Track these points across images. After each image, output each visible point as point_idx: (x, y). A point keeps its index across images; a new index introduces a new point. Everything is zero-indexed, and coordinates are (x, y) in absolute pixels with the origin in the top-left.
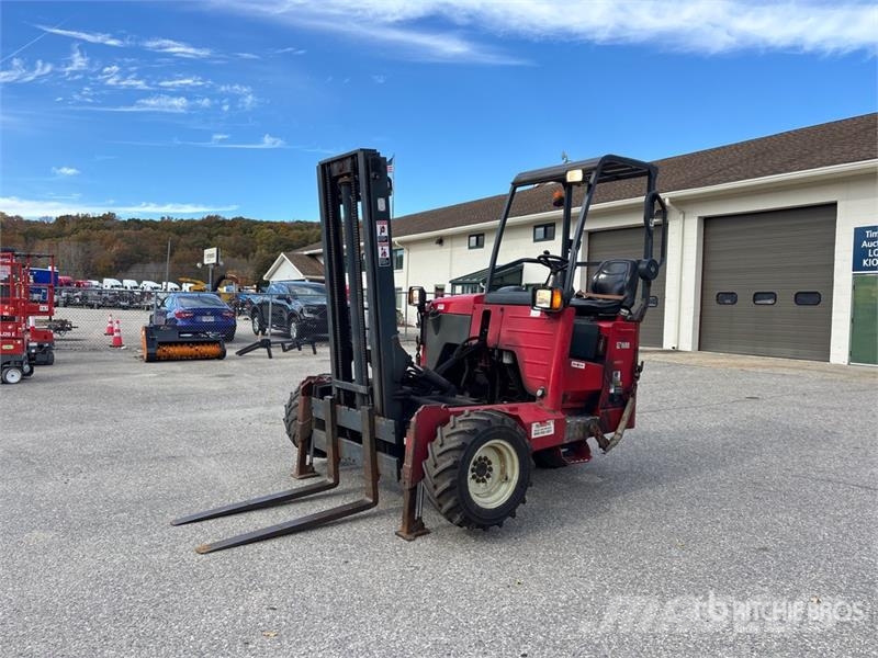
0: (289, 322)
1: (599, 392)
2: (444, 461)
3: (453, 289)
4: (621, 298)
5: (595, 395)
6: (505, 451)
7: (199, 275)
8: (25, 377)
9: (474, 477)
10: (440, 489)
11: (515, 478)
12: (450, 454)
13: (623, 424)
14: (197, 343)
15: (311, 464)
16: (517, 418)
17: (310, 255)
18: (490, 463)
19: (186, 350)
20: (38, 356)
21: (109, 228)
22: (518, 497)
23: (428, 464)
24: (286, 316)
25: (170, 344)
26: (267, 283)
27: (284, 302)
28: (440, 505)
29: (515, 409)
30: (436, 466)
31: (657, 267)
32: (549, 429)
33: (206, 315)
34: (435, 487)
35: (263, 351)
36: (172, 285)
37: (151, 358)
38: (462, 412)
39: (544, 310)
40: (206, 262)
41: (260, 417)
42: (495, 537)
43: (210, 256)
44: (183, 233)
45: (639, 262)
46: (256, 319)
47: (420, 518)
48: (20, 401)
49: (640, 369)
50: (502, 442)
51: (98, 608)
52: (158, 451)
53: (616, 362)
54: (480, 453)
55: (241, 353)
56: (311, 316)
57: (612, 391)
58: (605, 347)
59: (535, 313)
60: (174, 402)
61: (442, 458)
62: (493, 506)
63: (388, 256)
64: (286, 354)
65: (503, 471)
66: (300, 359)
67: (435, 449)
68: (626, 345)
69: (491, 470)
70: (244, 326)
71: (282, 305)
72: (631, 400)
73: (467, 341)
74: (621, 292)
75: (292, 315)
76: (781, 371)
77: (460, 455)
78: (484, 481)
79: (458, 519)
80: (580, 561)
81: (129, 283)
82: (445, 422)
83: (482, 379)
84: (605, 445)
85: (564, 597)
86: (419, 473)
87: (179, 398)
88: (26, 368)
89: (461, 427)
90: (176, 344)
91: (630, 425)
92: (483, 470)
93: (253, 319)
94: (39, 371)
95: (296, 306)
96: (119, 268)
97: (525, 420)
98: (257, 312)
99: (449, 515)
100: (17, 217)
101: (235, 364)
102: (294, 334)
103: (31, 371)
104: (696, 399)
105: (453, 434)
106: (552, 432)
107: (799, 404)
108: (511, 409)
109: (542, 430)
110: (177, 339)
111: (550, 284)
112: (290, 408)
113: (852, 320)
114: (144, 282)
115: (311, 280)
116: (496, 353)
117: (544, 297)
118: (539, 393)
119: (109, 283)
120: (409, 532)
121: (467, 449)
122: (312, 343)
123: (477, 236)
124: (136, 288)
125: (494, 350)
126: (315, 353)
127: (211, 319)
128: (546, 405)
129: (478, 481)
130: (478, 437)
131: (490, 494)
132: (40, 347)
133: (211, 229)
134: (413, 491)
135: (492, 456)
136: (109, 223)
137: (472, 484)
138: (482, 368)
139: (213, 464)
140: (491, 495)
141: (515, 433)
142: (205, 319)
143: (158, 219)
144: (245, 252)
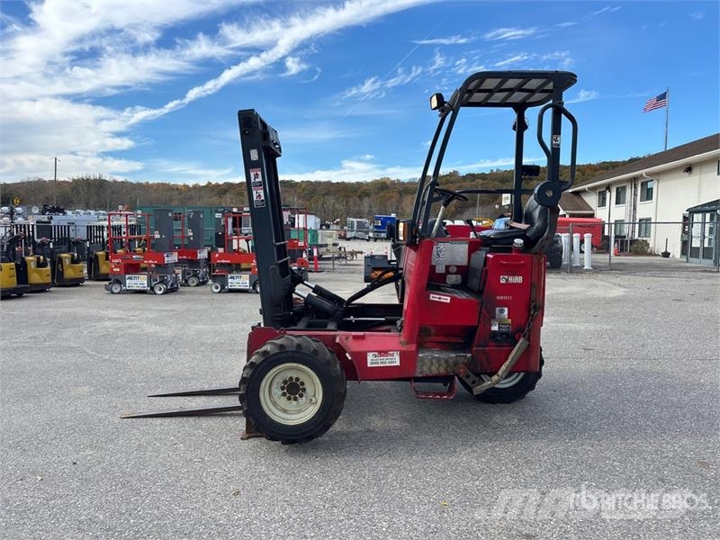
1: (475, 328)
4: (527, 227)
5: (470, 330)
9: (284, 395)
11: (319, 401)
13: (506, 365)
18: (302, 384)
21: (452, 183)
32: (391, 360)
40: (503, 204)
49: (535, 307)
53: (501, 298)
54: (291, 374)
57: (495, 328)
58: (482, 282)
69: (303, 390)
72: (521, 340)
78: (295, 399)
92: (295, 389)
100: (398, 180)
106: (396, 364)
109: (382, 360)
129: (289, 399)
131: (300, 412)
136: (453, 179)
143: (487, 172)
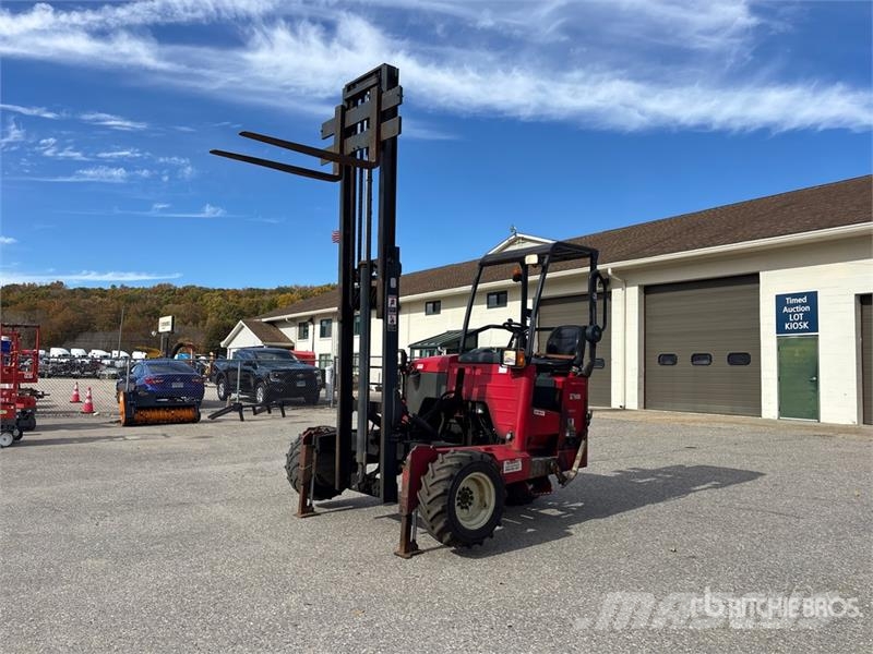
0: (256, 387)
1: (556, 436)
2: (435, 490)
3: (412, 353)
4: (573, 357)
5: (554, 438)
6: (483, 483)
7: (149, 344)
8: (16, 442)
9: (459, 504)
10: (433, 513)
11: (492, 505)
12: (442, 483)
13: (577, 462)
14: (173, 408)
15: (311, 504)
16: (492, 455)
17: (268, 323)
18: (471, 493)
19: (162, 414)
20: (22, 421)
22: (495, 519)
23: (422, 495)
24: (252, 381)
25: (148, 408)
26: (224, 351)
27: (250, 368)
28: (433, 528)
29: (490, 449)
30: (428, 494)
31: (600, 331)
32: (518, 466)
33: (175, 381)
34: (428, 512)
35: (236, 415)
36: (123, 354)
37: (130, 422)
38: (447, 452)
39: (509, 367)
40: (161, 330)
41: (250, 471)
42: (477, 555)
43: (165, 324)
44: (133, 301)
45: (586, 327)
46: (221, 385)
47: (414, 541)
48: (20, 461)
49: (590, 417)
50: (483, 475)
52: (167, 499)
53: (570, 411)
54: (463, 484)
55: (213, 417)
56: (278, 381)
57: (568, 435)
58: (561, 399)
59: (503, 370)
60: (165, 460)
61: (434, 487)
62: (476, 527)
63: (395, 323)
64: (256, 417)
65: (482, 499)
66: (271, 421)
67: (427, 481)
68: (578, 397)
69: (472, 498)
70: (211, 392)
71: (249, 371)
72: (583, 442)
73: (445, 395)
74: (572, 353)
75: (259, 380)
76: (717, 425)
77: (448, 485)
78: (467, 508)
79: (447, 537)
80: (547, 569)
81: (76, 352)
82: (434, 459)
83: (456, 428)
84: (563, 481)
85: (536, 591)
86: (413, 502)
87: (169, 456)
88: (16, 432)
89: (449, 462)
90: (153, 408)
91: (584, 464)
92: (466, 498)
93: (218, 384)
94: (27, 436)
95: (262, 371)
96: (65, 338)
97: (499, 458)
98: (218, 377)
99: (439, 537)
101: (210, 426)
102: (260, 399)
103: (21, 435)
104: (641, 450)
105: (444, 468)
106: (520, 469)
107: (730, 452)
108: (486, 449)
109: (512, 467)
110: (152, 403)
111: (513, 346)
112: (291, 456)
113: (779, 379)
114: (93, 351)
115: (270, 346)
116: (470, 404)
117: (510, 356)
118: (508, 436)
119: (56, 352)
120: (406, 552)
121: (455, 479)
122: (282, 407)
123: (434, 303)
124: (84, 357)
125: (467, 401)
126: (284, 415)
127: (181, 385)
128: (515, 446)
129: (462, 508)
130: (464, 470)
131: (471, 518)
132: (23, 412)
134: (409, 517)
135: (473, 487)
137: (458, 509)
138: (457, 419)
139: (221, 507)
140: (474, 519)
141: (491, 468)
142: (174, 386)
144: (196, 319)
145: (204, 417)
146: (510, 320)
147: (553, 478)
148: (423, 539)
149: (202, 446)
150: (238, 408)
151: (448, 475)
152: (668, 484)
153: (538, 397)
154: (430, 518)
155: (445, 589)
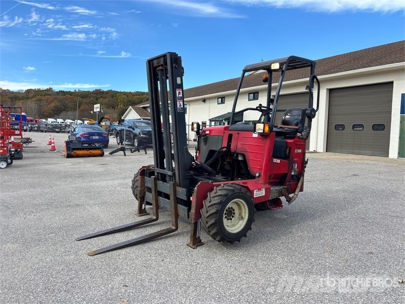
0: (134, 139)
1: (286, 174)
2: (211, 210)
3: (210, 123)
4: (297, 127)
5: (285, 176)
6: (241, 204)
7: (92, 116)
8: (9, 165)
9: (226, 217)
10: (209, 223)
11: (246, 217)
12: (215, 206)
13: (298, 189)
14: (90, 149)
15: (145, 209)
16: (247, 188)
17: (143, 107)
18: (234, 210)
19: (85, 152)
20: (14, 155)
21: (50, 95)
22: (248, 227)
23: (203, 211)
24: (132, 136)
25: (78, 149)
26: (123, 120)
27: (131, 130)
28: (209, 231)
29: (246, 183)
30: (207, 212)
31: (315, 111)
32: (262, 193)
33: (95, 135)
34: (207, 222)
35: (122, 152)
36: (79, 122)
37: (69, 156)
38: (220, 185)
39: (260, 134)
40: (95, 111)
41: (120, 185)
42: (236, 247)
43: (97, 108)
44: (85, 97)
45: (306, 109)
46: (118, 138)
47: (199, 237)
48: (6, 177)
49: (306, 163)
50: (240, 200)
51: (37, 285)
52: (71, 202)
53: (295, 159)
54: (229, 205)
55: (111, 153)
56: (144, 136)
57: (293, 173)
58: (289, 152)
59: (255, 135)
60: (79, 177)
61: (210, 208)
62: (235, 232)
63: (182, 107)
64: (132, 154)
65: (240, 214)
66: (140, 156)
67: (206, 203)
68: (300, 151)
69: (234, 213)
70: (113, 141)
71: (130, 131)
72: (302, 178)
73: (221, 149)
74: (297, 125)
75: (135, 135)
76: (366, 162)
77: (219, 207)
78: (231, 219)
79: (218, 238)
80: (279, 260)
81: (60, 121)
82: (212, 190)
83: (228, 167)
84: (289, 200)
86: (198, 215)
87: (82, 175)
88: (9, 161)
89: (220, 193)
90: (80, 149)
91: (301, 190)
92: (231, 214)
93: (117, 137)
94: (15, 162)
95: (137, 131)
96: (55, 114)
97: (251, 188)
98: (119, 134)
99: (214, 236)
100: (8, 90)
101: (108, 159)
102: (136, 144)
103: (12, 162)
104: (328, 176)
105: (216, 196)
106: (264, 194)
107: (377, 178)
108: (244, 183)
109: (259, 193)
110: (81, 147)
111: (262, 121)
112: (134, 182)
113: (400, 138)
114: (67, 120)
115: (144, 119)
116: (235, 155)
117: (260, 127)
118: (257, 175)
119: (50, 120)
120: (194, 244)
121: (223, 204)
122: (145, 149)
123: (222, 98)
124: (63, 123)
125: (234, 153)
126: (146, 153)
127: (97, 138)
128: (261, 181)
129: (228, 219)
130: (228, 198)
131: (234, 225)
132: (16, 151)
133: (98, 95)
134: (196, 224)
135: (235, 207)
136: (50, 93)
137: (225, 221)
138: (228, 162)
139: (97, 208)
140: (234, 226)
141: (246, 195)
142: (94, 137)
143: (73, 91)
144: (112, 106)
145: (106, 153)
146: (260, 105)
147: (283, 199)
148: (204, 236)
149: (100, 169)
150: (123, 149)
151: (219, 201)
152: (346, 198)
153: (276, 152)
154: (208, 226)
155: (215, 275)
